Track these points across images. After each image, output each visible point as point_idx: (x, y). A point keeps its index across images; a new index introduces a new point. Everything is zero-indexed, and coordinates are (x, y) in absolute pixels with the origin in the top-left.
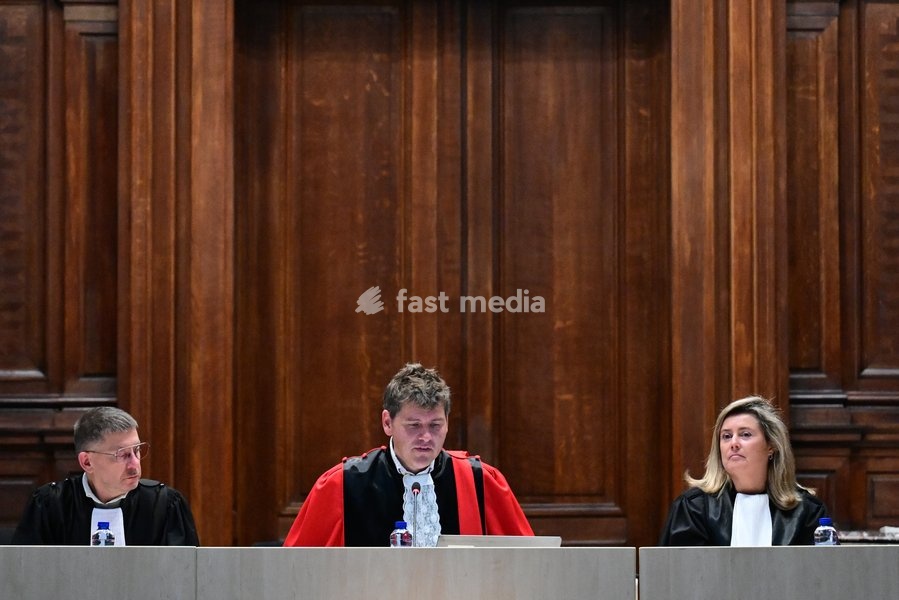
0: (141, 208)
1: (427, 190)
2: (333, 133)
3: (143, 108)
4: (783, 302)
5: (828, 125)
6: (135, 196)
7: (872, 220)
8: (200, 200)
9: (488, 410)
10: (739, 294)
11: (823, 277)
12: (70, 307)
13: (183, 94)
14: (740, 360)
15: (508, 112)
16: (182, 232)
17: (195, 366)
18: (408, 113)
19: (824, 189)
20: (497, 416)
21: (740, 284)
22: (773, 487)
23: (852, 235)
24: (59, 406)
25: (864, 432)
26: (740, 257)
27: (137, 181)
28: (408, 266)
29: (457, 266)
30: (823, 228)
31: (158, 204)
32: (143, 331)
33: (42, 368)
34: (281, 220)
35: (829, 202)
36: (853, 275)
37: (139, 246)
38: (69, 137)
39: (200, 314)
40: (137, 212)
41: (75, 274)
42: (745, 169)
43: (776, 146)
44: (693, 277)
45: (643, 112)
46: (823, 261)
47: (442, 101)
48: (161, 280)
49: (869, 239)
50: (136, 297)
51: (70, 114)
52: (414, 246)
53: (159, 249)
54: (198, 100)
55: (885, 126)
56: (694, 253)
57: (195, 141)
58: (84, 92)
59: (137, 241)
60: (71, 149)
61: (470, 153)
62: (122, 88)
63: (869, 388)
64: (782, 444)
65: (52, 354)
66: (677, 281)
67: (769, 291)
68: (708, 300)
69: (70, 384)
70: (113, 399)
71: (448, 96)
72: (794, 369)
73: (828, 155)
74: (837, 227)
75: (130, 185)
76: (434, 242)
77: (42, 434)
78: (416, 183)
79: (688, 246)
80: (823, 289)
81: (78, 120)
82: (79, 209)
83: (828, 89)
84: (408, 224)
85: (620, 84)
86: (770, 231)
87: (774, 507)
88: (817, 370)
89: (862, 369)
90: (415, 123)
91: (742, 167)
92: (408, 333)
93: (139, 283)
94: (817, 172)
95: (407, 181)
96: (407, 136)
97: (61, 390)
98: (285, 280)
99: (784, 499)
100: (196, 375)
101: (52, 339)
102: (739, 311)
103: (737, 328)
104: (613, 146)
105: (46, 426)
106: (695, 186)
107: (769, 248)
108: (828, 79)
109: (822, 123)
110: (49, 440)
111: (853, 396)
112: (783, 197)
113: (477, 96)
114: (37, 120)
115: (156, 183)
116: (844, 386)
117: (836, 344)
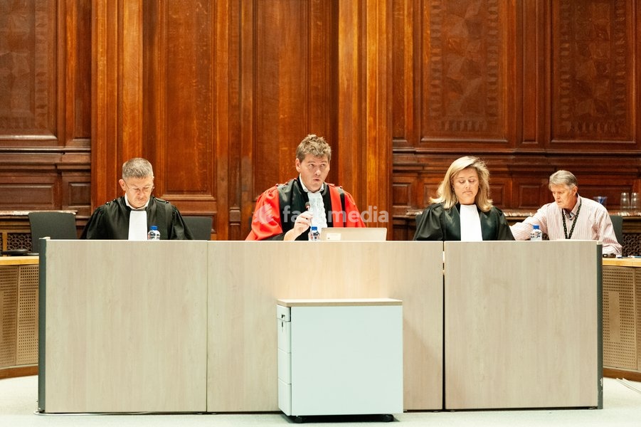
0: (101, 62)
1: (223, 56)
2: (182, 30)
3: (103, 16)
4: (390, 108)
5: (408, 30)
6: (99, 56)
7: (427, 71)
8: (127, 58)
9: (250, 154)
10: (371, 103)
11: (406, 97)
12: (68, 107)
13: (121, 9)
14: (370, 134)
15: (259, 22)
16: (121, 74)
17: (125, 134)
18: (215, 22)
19: (406, 58)
20: (254, 157)
21: (371, 100)
22: (480, 200)
23: (418, 79)
24: (64, 152)
25: (423, 166)
26: (371, 87)
27: (100, 50)
28: (215, 90)
29: (237, 90)
30: (405, 74)
31: (110, 60)
32: (103, 118)
33: (56, 134)
34: (159, 69)
35: (408, 64)
36: (418, 96)
37: (101, 79)
38: (68, 29)
39: (127, 111)
40: (100, 63)
41: (71, 92)
42: (373, 48)
43: (387, 38)
44: (348, 96)
45: (319, 23)
46: (405, 90)
47: (231, 16)
48: (111, 94)
49: (425, 80)
50: (99, 102)
51: (68, 19)
52: (218, 80)
53: (110, 80)
54: (126, 13)
55: (433, 31)
56: (348, 86)
57: (125, 32)
58: (74, 9)
59: (100, 77)
60: (68, 35)
61: (243, 40)
62: (93, 8)
63: (424, 146)
64: (486, 179)
65: (60, 129)
66: (341, 98)
67: (384, 103)
68: (354, 107)
69: (68, 142)
70: (89, 149)
71: (233, 15)
72: (394, 138)
73: (408, 42)
74: (412, 75)
75: (97, 52)
76: (227, 79)
77: (56, 165)
78: (219, 53)
79: (346, 82)
80: (406, 101)
81: (73, 21)
82: (73, 63)
83: (409, 14)
84: (215, 71)
85: (309, 10)
86: (385, 76)
87: (479, 210)
88: (403, 138)
89: (421, 138)
90: (219, 26)
91: (372, 47)
92: (215, 120)
93: (101, 96)
94: (403, 51)
95: (215, 52)
96: (215, 33)
97: (64, 145)
98: (160, 95)
99: (485, 208)
100: (126, 138)
101: (60, 122)
102: (370, 112)
103: (369, 119)
104: (305, 38)
105: (57, 161)
106: (349, 56)
107: (384, 84)
108: (409, 8)
109: (405, 29)
110: (59, 167)
111: (418, 150)
112: (391, 61)
113: (246, 14)
114: (53, 21)
115: (109, 50)
116: (414, 145)
117: (411, 127)
